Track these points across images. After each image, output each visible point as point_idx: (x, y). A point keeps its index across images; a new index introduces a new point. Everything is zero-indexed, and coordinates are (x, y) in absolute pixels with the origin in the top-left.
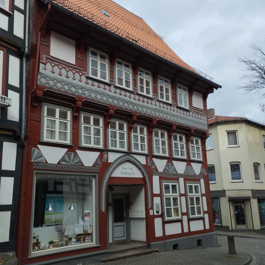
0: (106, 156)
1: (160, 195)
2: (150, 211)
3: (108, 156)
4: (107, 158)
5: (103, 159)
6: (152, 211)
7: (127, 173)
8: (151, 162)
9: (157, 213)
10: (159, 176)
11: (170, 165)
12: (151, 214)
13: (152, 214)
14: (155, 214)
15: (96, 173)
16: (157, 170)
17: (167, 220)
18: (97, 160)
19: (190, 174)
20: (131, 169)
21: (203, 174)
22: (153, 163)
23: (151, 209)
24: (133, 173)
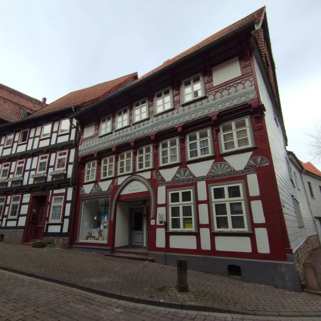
0: (116, 181)
1: (165, 205)
2: (152, 221)
3: (117, 180)
4: (117, 182)
5: (115, 183)
6: (154, 221)
7: (133, 190)
8: (157, 175)
9: (160, 223)
10: (166, 186)
11: (182, 170)
12: (152, 224)
13: (154, 224)
14: (158, 223)
15: (109, 194)
16: (164, 180)
17: (171, 231)
18: (110, 185)
19: (220, 173)
20: (137, 185)
21: (255, 166)
22: (160, 175)
23: (153, 219)
24: (139, 189)
